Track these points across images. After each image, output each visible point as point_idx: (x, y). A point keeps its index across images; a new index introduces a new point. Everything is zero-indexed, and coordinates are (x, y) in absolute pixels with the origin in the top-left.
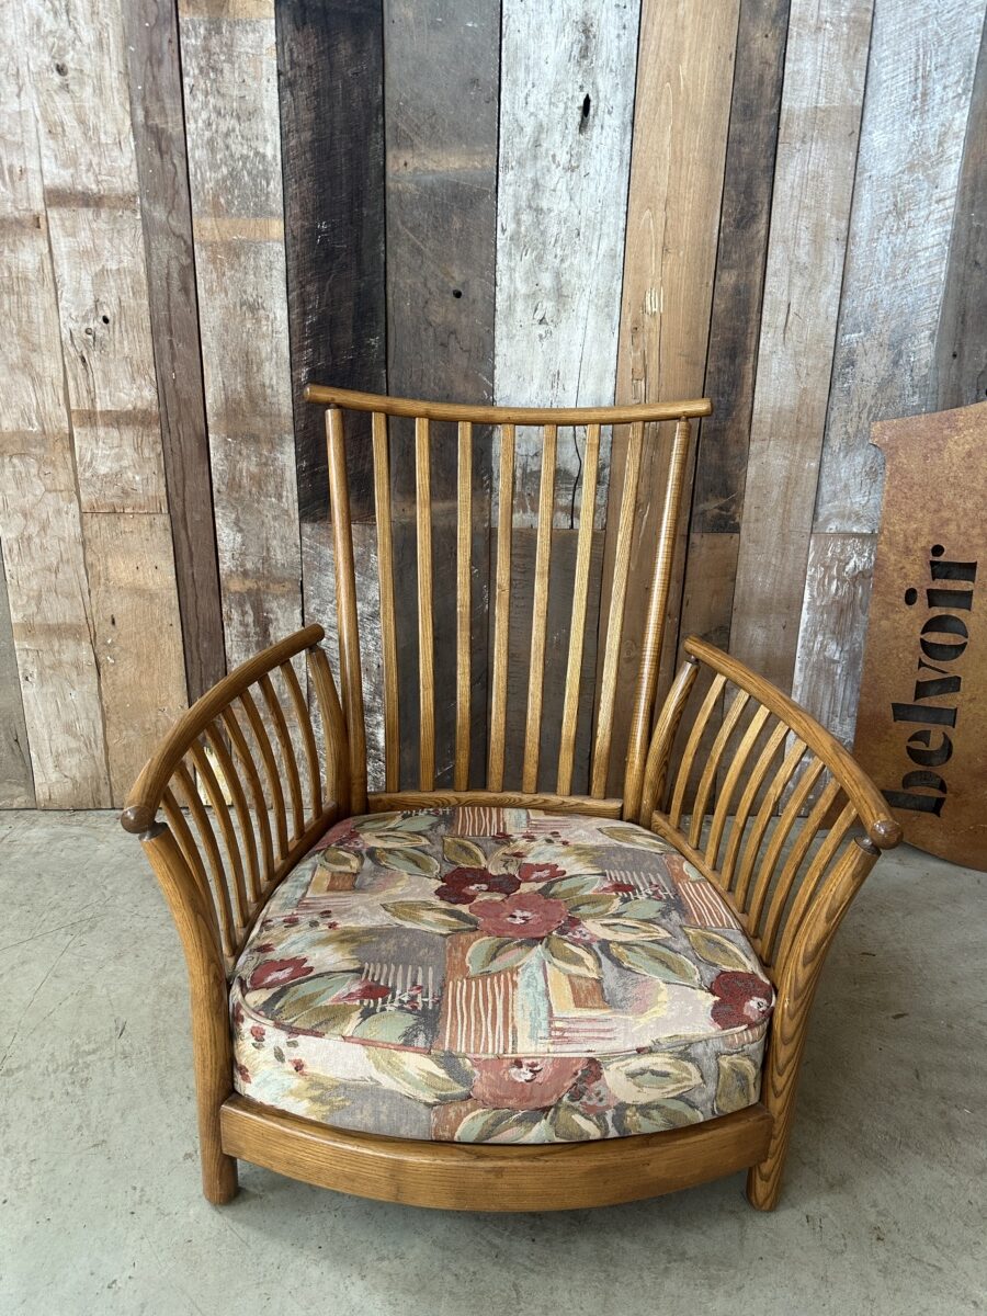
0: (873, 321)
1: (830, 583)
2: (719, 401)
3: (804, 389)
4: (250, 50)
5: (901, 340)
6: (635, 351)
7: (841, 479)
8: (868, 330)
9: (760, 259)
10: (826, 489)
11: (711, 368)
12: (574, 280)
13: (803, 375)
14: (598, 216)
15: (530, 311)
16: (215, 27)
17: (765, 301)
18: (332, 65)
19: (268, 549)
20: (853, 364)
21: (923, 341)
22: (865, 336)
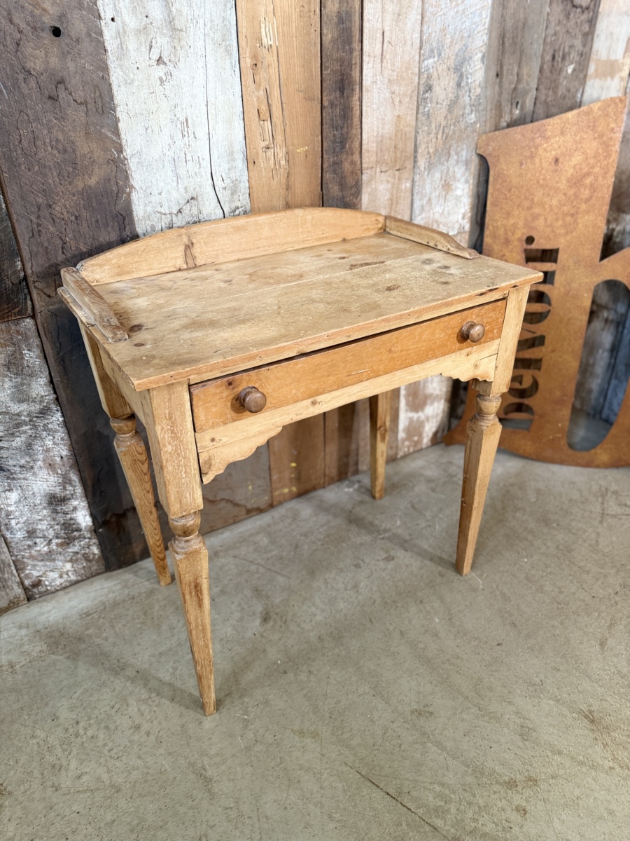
0: (443, 46)
2: (334, 135)
3: (399, 116)
5: (462, 63)
6: (258, 90)
7: (426, 194)
8: (440, 55)
10: (417, 204)
11: (326, 103)
13: (397, 103)
15: (144, 49)
17: (365, 30)
20: (429, 88)
21: (477, 63)
22: (438, 61)
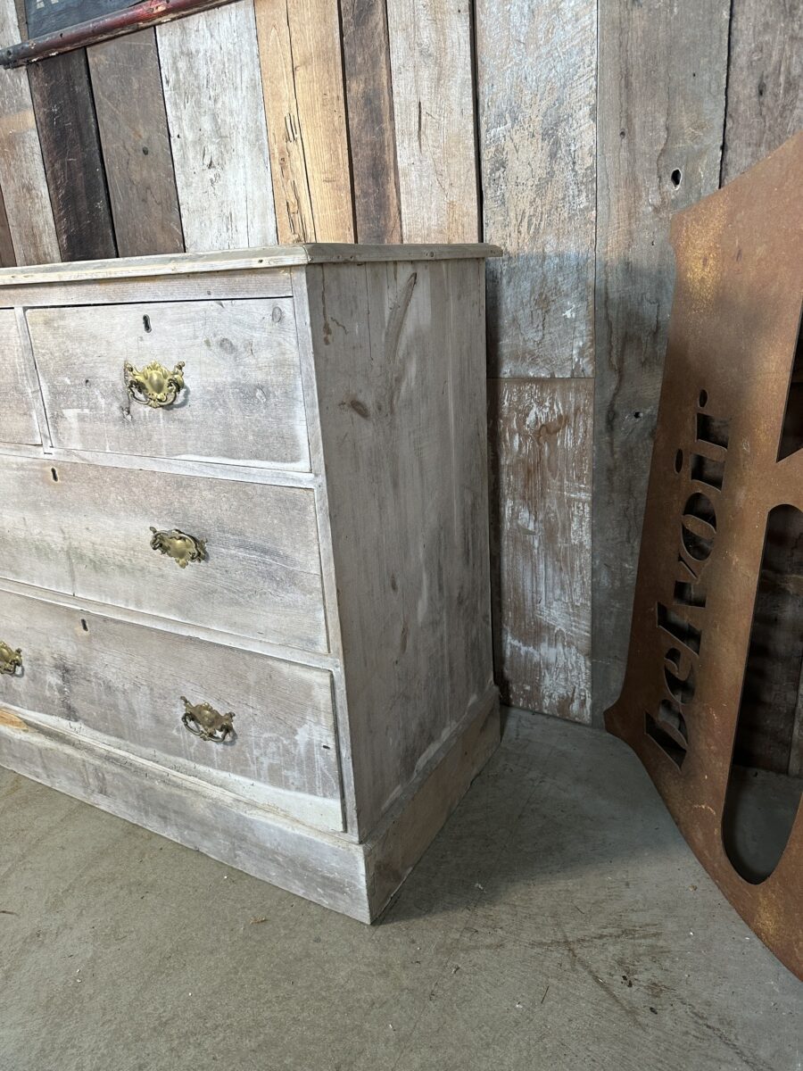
0: (519, 107)
1: (512, 438)
3: (451, 204)
5: (556, 125)
6: (286, 183)
8: (515, 119)
9: (383, 57)
12: (228, 119)
13: (447, 187)
14: (236, 46)
15: (199, 157)
17: (396, 106)
20: (503, 165)
21: (582, 121)
22: (512, 128)
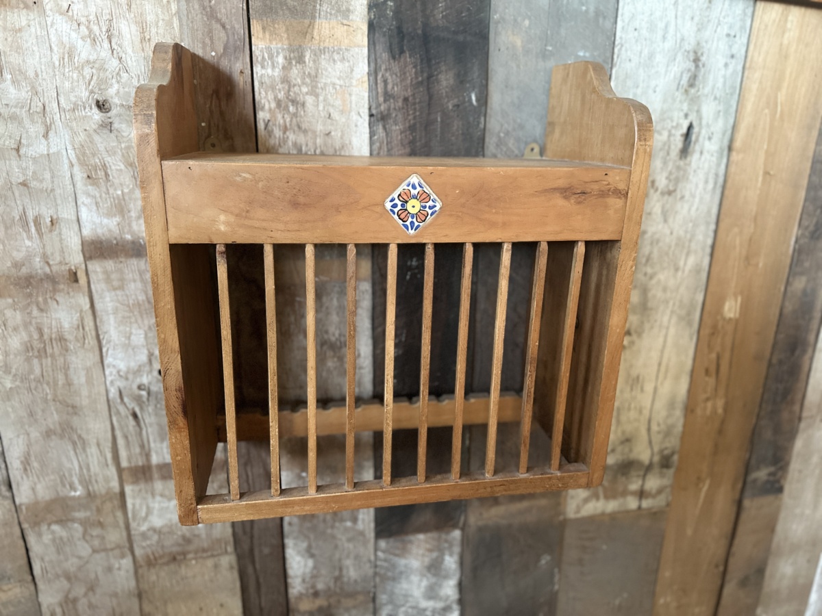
2: (777, 388)
4: (338, 82)
6: (710, 353)
11: (774, 361)
14: (688, 235)
16: (296, 56)
18: (431, 97)
19: (341, 569)
